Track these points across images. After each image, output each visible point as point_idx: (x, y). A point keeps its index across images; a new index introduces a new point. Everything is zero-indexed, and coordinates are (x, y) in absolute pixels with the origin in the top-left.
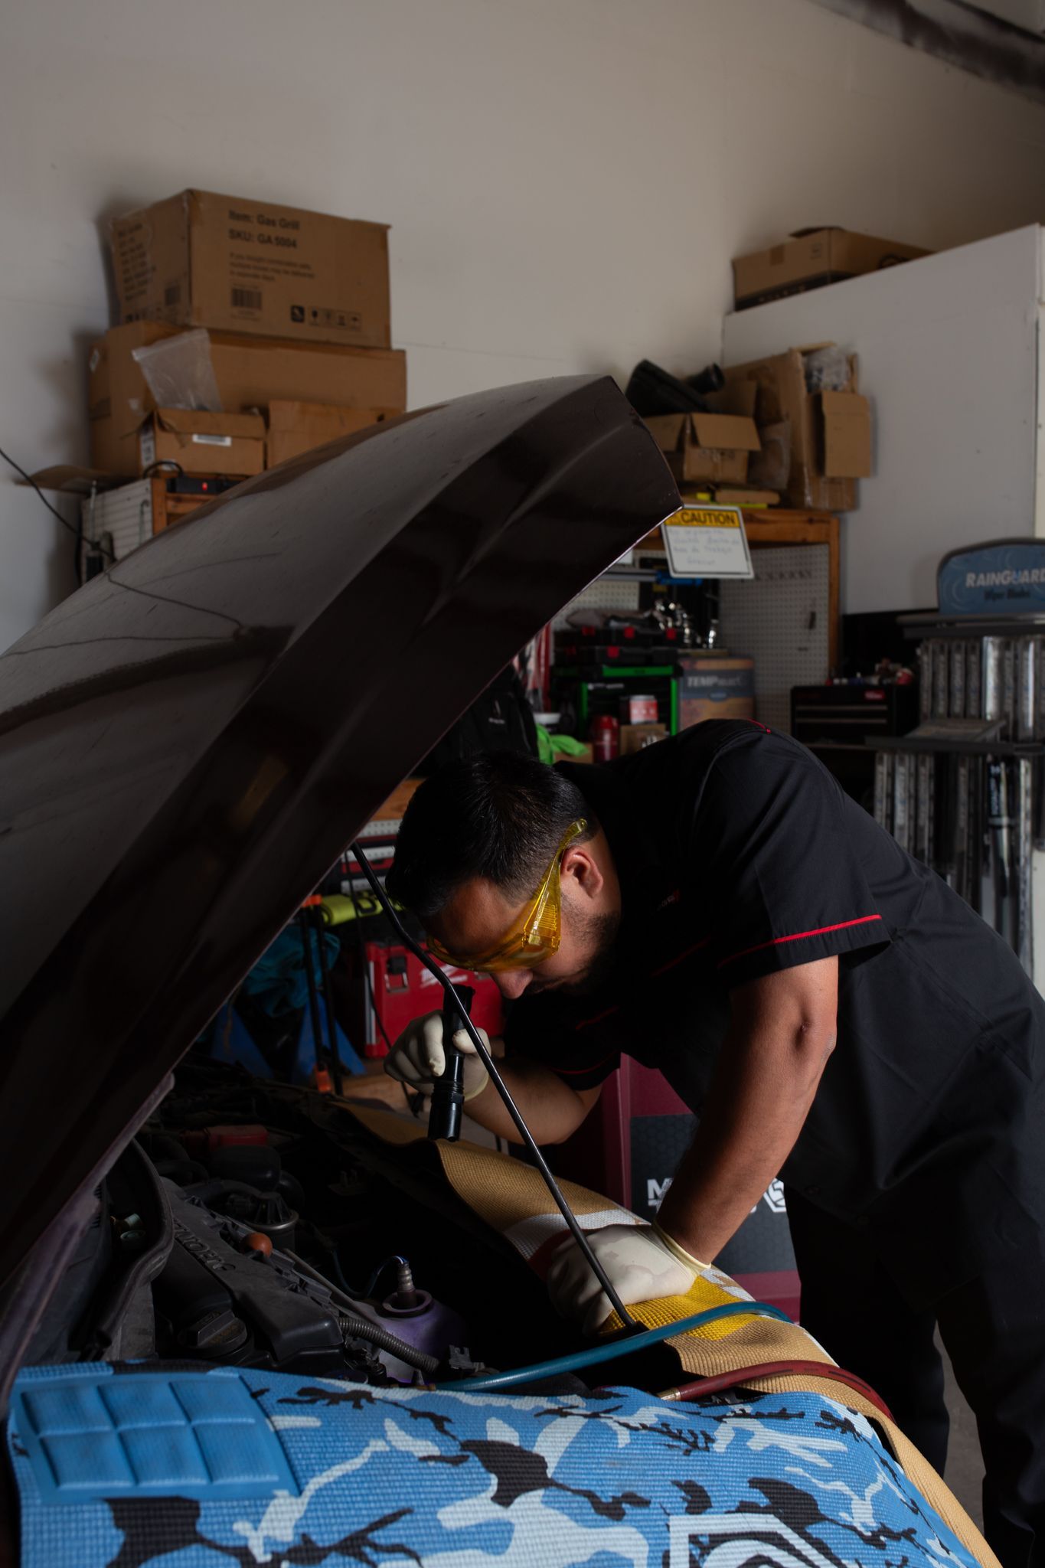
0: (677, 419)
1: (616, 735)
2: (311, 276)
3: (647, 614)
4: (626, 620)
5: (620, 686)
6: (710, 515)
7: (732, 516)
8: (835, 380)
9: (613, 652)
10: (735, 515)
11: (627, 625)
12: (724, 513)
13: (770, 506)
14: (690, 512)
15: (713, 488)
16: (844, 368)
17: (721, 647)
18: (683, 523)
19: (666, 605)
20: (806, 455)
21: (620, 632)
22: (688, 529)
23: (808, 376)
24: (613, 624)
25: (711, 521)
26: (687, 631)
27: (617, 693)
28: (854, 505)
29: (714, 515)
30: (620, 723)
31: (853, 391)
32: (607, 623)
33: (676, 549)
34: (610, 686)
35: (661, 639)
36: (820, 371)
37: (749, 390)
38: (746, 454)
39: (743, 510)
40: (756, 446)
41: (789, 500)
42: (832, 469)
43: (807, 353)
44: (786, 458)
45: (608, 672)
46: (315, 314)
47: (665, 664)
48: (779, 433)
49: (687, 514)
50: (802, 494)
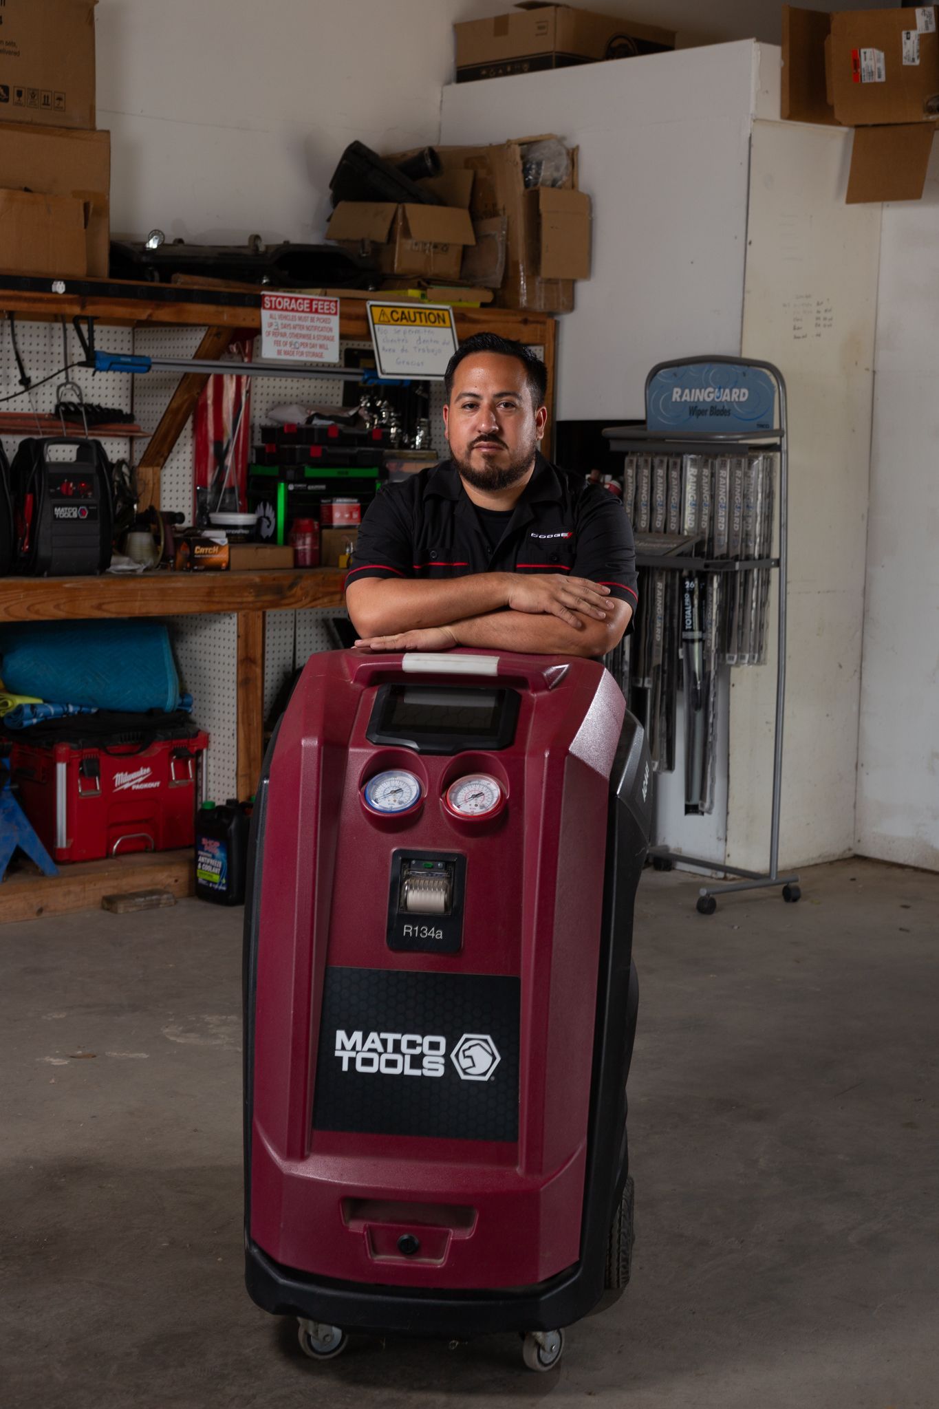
0: (390, 207)
1: (318, 539)
2: (17, 54)
3: (352, 413)
4: (329, 418)
5: (323, 487)
6: (420, 313)
7: (443, 315)
8: (556, 175)
9: (316, 452)
10: (446, 313)
11: (330, 422)
12: (435, 312)
13: (483, 305)
14: (400, 311)
15: (424, 282)
16: (565, 161)
17: (429, 449)
18: (392, 322)
19: (373, 402)
20: (521, 253)
21: (322, 430)
22: (398, 328)
23: (526, 171)
24: (317, 422)
25: (421, 321)
26: (393, 430)
27: (318, 496)
28: (571, 307)
29: (425, 314)
30: (321, 528)
31: (573, 186)
32: (310, 420)
33: (384, 349)
34: (310, 488)
35: (365, 439)
36: (539, 164)
37: (465, 180)
38: (461, 248)
39: (454, 308)
40: (471, 241)
41: (502, 299)
42: (548, 269)
43: (529, 144)
44: (501, 256)
45: (310, 472)
46: (19, 94)
47: (371, 467)
48: (493, 227)
49: (397, 313)
50: (517, 292)
